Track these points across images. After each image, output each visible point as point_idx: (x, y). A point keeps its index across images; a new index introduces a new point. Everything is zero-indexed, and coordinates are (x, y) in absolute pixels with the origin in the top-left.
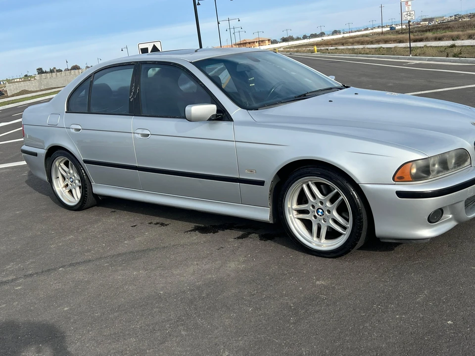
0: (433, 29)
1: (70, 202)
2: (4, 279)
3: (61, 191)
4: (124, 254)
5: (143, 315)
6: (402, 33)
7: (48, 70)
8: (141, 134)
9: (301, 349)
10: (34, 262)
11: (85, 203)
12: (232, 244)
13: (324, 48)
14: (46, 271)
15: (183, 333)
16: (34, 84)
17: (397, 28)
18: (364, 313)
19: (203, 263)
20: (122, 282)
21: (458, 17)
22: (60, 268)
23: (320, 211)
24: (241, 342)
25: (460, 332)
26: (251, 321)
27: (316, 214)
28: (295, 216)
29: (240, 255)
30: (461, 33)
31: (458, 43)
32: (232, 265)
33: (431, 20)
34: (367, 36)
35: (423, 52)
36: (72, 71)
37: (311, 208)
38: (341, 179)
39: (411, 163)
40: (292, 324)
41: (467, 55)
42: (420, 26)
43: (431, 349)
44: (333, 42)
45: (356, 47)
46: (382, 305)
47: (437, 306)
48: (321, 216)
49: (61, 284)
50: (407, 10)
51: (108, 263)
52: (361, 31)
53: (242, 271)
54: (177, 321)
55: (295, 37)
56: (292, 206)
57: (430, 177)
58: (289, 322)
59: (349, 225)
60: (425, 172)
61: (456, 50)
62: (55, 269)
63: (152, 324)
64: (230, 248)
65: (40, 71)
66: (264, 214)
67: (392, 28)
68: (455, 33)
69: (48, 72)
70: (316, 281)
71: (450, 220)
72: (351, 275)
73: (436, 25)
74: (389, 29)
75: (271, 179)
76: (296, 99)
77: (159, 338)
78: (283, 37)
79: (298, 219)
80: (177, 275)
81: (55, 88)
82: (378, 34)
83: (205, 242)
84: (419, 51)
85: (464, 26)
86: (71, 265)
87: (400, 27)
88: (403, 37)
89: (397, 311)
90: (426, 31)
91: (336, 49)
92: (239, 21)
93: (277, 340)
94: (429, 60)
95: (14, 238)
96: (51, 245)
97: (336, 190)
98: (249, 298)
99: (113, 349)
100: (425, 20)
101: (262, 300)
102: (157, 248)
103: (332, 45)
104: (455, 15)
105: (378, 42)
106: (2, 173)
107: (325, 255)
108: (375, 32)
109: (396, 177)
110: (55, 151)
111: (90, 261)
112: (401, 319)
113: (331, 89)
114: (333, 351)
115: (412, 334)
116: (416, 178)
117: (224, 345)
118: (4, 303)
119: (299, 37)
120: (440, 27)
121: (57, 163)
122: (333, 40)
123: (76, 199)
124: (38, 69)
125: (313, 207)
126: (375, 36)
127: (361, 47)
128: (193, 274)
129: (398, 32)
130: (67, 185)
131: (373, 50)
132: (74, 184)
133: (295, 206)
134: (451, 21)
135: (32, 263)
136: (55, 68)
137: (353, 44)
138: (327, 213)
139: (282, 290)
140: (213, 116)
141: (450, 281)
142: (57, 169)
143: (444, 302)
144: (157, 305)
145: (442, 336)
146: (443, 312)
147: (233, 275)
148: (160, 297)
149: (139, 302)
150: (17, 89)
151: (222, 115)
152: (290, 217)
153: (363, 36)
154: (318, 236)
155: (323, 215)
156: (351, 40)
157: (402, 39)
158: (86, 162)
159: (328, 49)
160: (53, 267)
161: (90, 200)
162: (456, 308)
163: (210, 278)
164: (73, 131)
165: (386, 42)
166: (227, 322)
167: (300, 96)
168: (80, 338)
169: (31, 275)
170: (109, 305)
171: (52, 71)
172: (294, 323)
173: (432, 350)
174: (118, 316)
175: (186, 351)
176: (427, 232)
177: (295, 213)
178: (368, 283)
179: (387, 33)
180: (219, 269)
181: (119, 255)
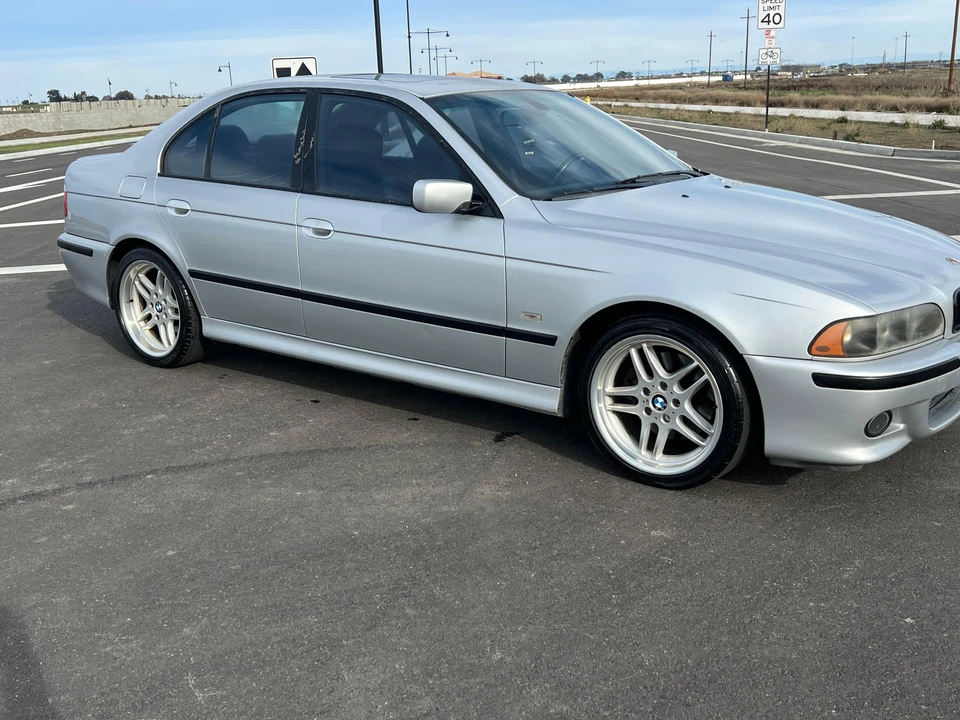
0: (801, 86)
1: (152, 349)
2: (38, 489)
3: (134, 328)
4: (272, 455)
5: (324, 573)
6: (745, 88)
7: (71, 96)
8: (313, 229)
9: (639, 654)
10: (94, 460)
11: (184, 354)
12: (481, 452)
13: (603, 103)
14: (120, 479)
15: (409, 611)
16: (44, 121)
17: (736, 78)
18: (748, 594)
19: (429, 484)
20: (275, 509)
21: (846, 69)
22: (148, 474)
23: (660, 400)
24: (524, 635)
25: (930, 639)
26: (536, 597)
27: (651, 407)
28: (609, 407)
29: (498, 473)
30: (851, 98)
31: (851, 115)
32: (486, 491)
33: (796, 69)
34: (680, 87)
35: (790, 126)
36: (121, 101)
37: (642, 393)
38: (708, 342)
39: (845, 323)
40: (614, 606)
41: (871, 139)
42: (777, 78)
43: (882, 667)
44: (617, 93)
45: (663, 106)
46: (779, 583)
47: (881, 590)
48: (659, 409)
49: (153, 504)
50: (767, 46)
51: (243, 470)
52: (669, 77)
53: (506, 502)
54: (394, 588)
55: (547, 76)
56: (604, 387)
57: (877, 351)
58: (609, 603)
59: (716, 431)
60: (867, 341)
61: (850, 128)
62: (137, 476)
63: (345, 591)
64: (477, 457)
65: (55, 96)
66: (548, 399)
67: (726, 78)
68: (843, 98)
69: (69, 100)
70: (650, 530)
71: (899, 434)
72: (713, 523)
73: (807, 80)
74: (720, 78)
75: (572, 333)
76: (621, 186)
77: (363, 619)
78: (526, 76)
79: (615, 412)
80: (382, 502)
81: (86, 131)
82: (701, 86)
83: (426, 445)
84: (782, 123)
85: (858, 87)
86: (168, 470)
87: (743, 77)
88: (746, 97)
89: (809, 594)
90: (789, 89)
91: (627, 106)
92: (448, 35)
93: (591, 634)
94: (801, 142)
95: (47, 411)
96: (124, 429)
97: (696, 363)
98: (526, 554)
99: (276, 634)
100: (786, 68)
101: (552, 558)
102: (336, 450)
103: (617, 98)
104: (841, 66)
105: (703, 100)
106: (3, 285)
107: (663, 484)
108: (695, 83)
109: (814, 347)
110: (129, 249)
111: (205, 465)
112: (818, 609)
113: (678, 173)
114: (701, 661)
115: (842, 637)
116: (851, 351)
117: (492, 638)
118: (43, 535)
119: (556, 78)
120: (814, 83)
121: (132, 274)
122: (618, 89)
123: (166, 345)
124: (49, 92)
125: (647, 391)
126: (695, 89)
127: (673, 106)
128: (414, 501)
129: (737, 86)
130: (149, 318)
131: (697, 115)
132: (164, 316)
133: (610, 389)
134: (834, 75)
135: (88, 461)
136: (83, 93)
137: (656, 99)
138: (672, 405)
139: (588, 542)
140: (464, 204)
141: (898, 546)
142: (130, 283)
143: (892, 583)
144: (350, 556)
145: (899, 644)
146: (893, 600)
147: (490, 509)
148: (354, 541)
149: (315, 549)
150: (10, 126)
151: (481, 205)
152: (600, 408)
153: (673, 87)
154: (651, 447)
155: (665, 407)
156: (651, 92)
157: (745, 100)
158: (194, 274)
159: (610, 106)
160: (134, 471)
161: (195, 348)
162: (916, 594)
163: (447, 512)
164: (172, 212)
165: (717, 102)
166: (492, 596)
167: (625, 182)
168: (207, 611)
169: (91, 484)
170: (255, 551)
171: (77, 98)
172: (621, 606)
173: (883, 670)
174: (277, 573)
175: (420, 646)
176: (861, 453)
177: (609, 401)
178: (748, 540)
179: (717, 85)
180: (461, 495)
181: (262, 457)
